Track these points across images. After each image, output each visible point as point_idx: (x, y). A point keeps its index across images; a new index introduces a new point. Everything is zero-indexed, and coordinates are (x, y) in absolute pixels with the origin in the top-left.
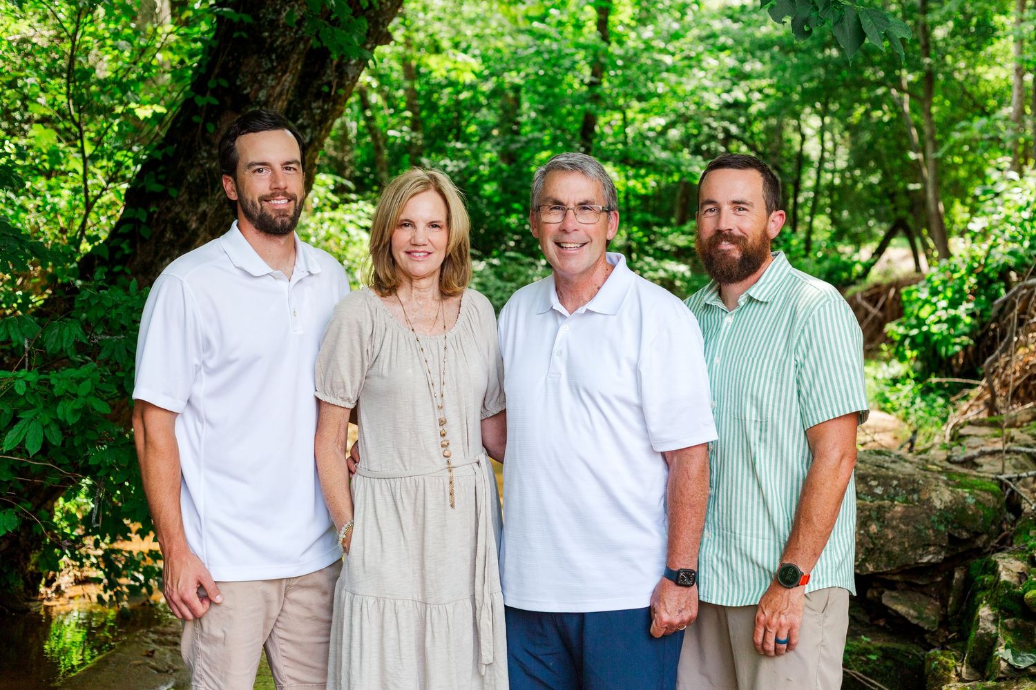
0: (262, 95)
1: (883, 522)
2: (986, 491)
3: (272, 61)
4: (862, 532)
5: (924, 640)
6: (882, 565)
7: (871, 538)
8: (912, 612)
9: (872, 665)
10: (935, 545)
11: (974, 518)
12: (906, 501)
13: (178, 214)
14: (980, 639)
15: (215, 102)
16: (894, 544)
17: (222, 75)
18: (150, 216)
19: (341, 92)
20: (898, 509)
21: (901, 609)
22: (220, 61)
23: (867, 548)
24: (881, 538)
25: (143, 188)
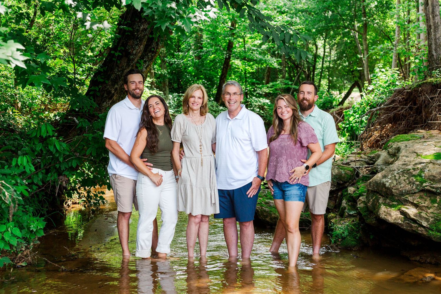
0: (134, 52)
2: (348, 170)
3: (137, 42)
11: (344, 178)
13: (108, 88)
14: (342, 208)
15: (120, 54)
17: (122, 46)
18: (100, 89)
19: (158, 50)
22: (121, 42)
25: (97, 80)
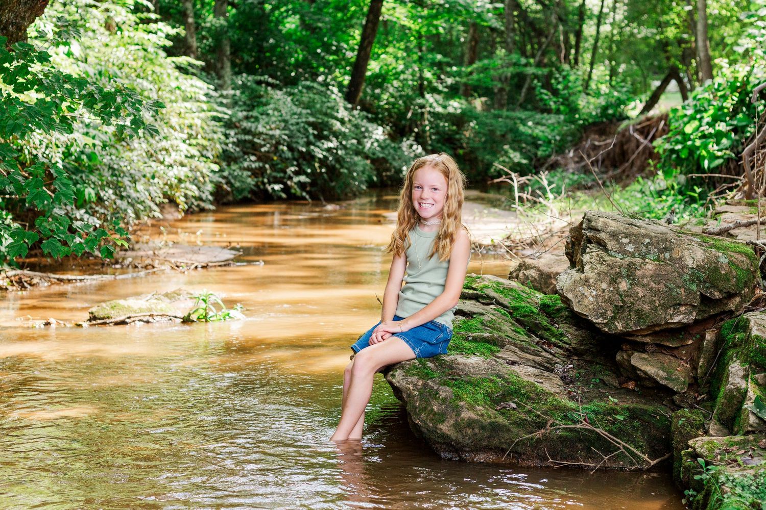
1: (634, 280)
2: (740, 253)
4: (612, 289)
5: (673, 402)
6: (632, 324)
7: (621, 295)
8: (661, 373)
9: (618, 425)
10: (686, 305)
11: (726, 278)
12: (658, 259)
14: (729, 394)
16: (644, 302)
20: (649, 267)
21: (651, 370)
23: (616, 306)
24: (631, 296)
